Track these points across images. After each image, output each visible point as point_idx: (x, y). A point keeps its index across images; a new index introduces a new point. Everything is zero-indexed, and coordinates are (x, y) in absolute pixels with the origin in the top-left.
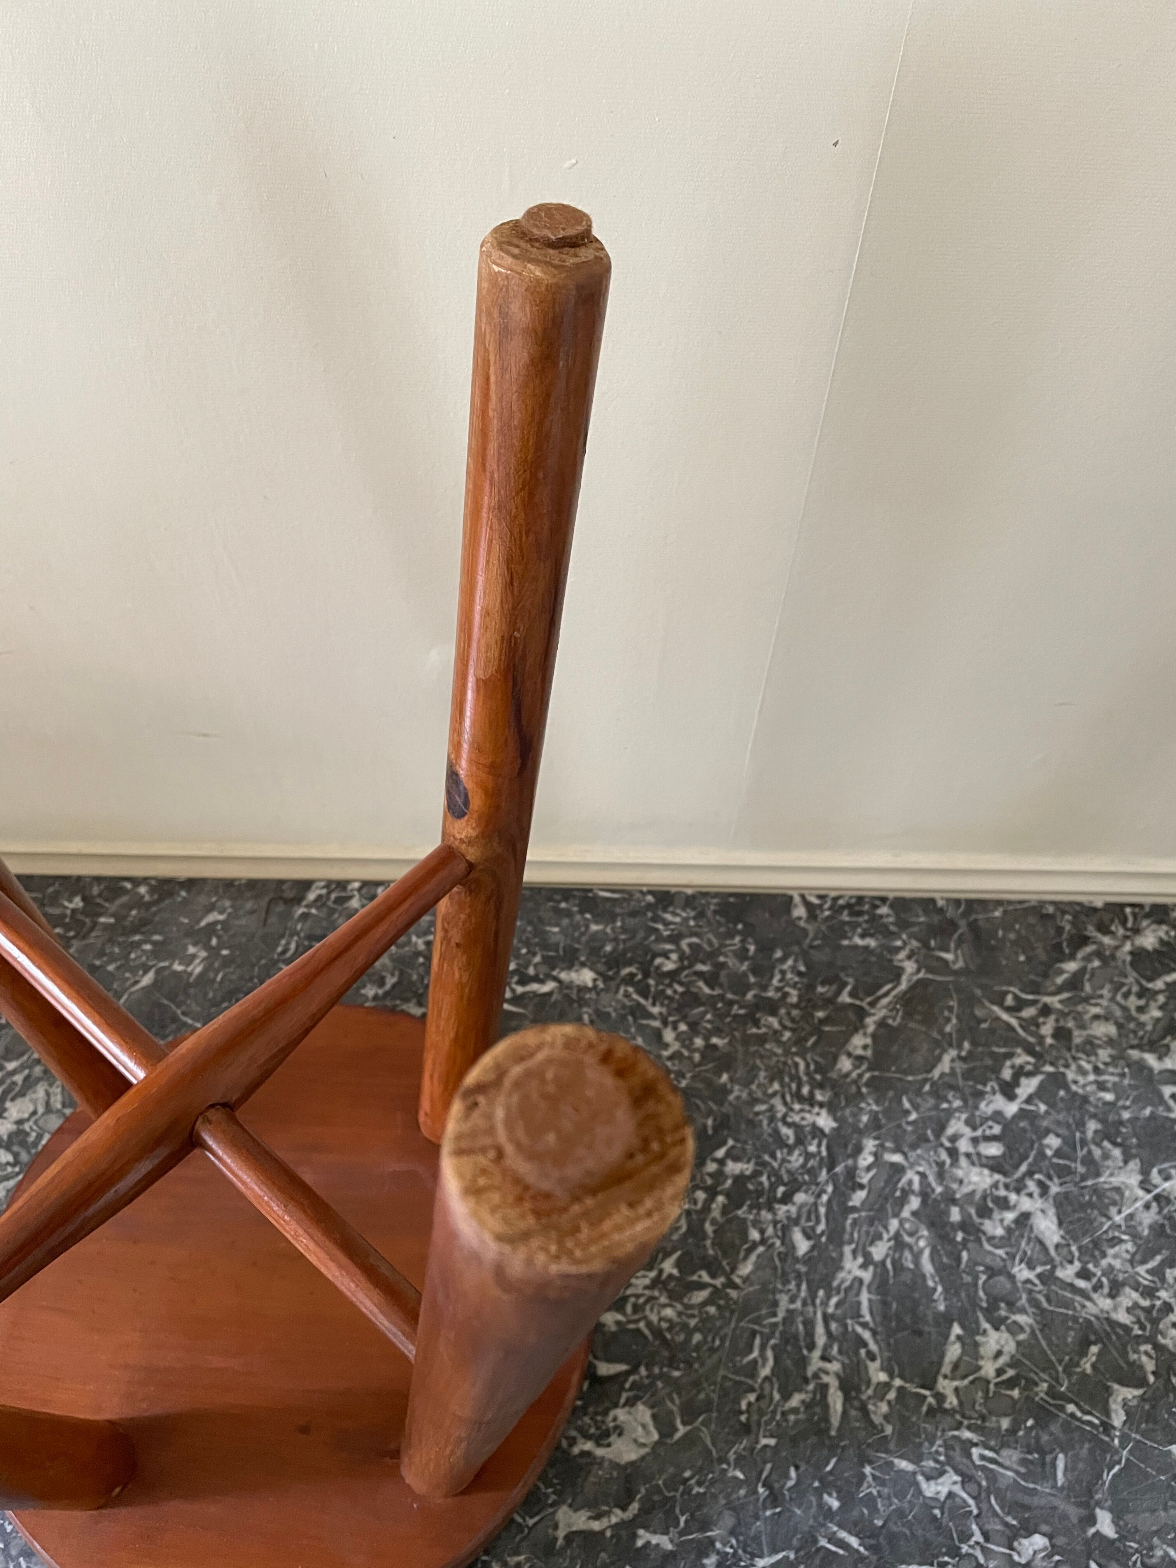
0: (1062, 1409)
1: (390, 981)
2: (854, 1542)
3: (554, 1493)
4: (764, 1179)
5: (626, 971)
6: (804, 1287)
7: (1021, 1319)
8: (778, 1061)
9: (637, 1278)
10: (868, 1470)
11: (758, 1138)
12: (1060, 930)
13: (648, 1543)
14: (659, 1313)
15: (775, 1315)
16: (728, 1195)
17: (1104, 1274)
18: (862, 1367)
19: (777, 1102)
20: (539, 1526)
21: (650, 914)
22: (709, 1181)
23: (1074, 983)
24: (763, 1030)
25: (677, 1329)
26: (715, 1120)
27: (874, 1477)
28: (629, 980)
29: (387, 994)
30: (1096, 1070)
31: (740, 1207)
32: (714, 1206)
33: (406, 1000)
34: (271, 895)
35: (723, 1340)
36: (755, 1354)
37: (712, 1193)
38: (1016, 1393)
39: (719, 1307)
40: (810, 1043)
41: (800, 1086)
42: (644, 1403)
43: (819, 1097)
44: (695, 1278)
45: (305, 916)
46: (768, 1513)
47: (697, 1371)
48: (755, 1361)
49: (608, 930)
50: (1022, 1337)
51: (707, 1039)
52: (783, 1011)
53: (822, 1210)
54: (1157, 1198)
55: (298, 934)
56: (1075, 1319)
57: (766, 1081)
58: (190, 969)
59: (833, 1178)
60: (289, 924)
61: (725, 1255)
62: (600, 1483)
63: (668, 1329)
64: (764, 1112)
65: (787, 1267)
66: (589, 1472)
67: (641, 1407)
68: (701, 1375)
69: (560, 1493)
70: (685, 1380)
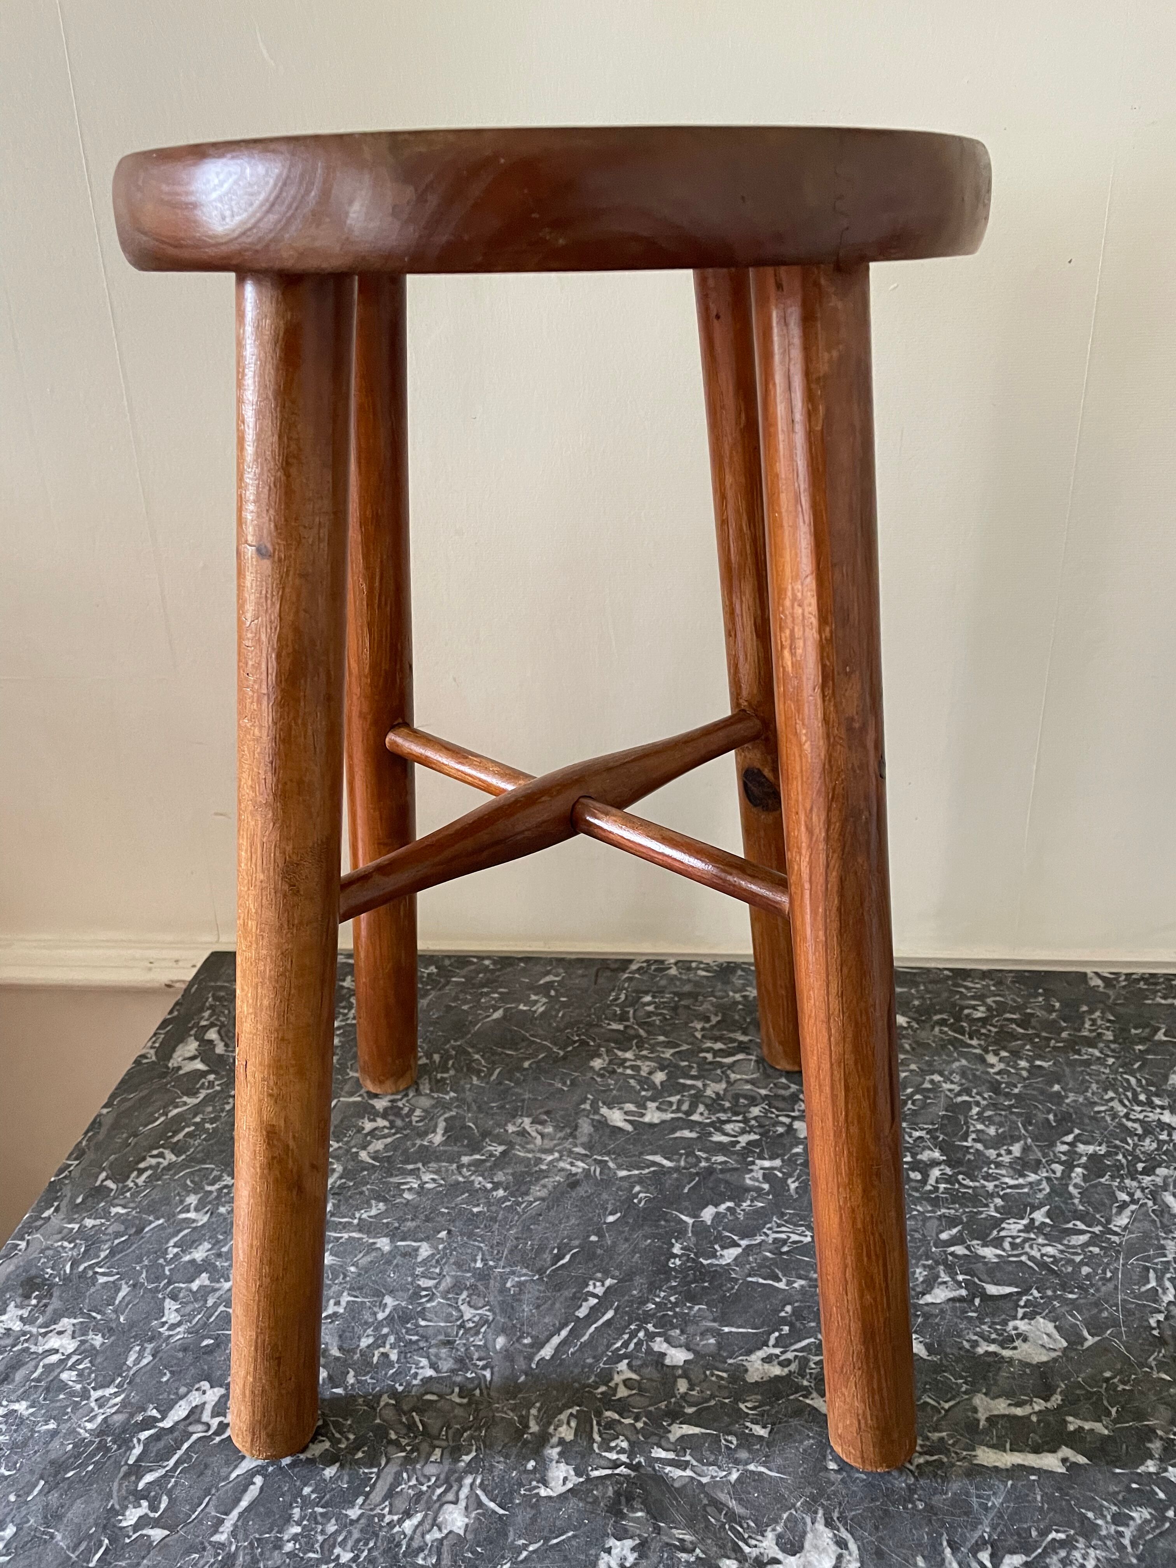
1: (714, 1020)
3: (965, 1383)
4: (1120, 1157)
5: (937, 1017)
8: (1108, 1078)
9: (1009, 1224)
11: (1105, 1129)
13: (1081, 1428)
14: (1039, 1250)
15: (1165, 1256)
16: (1085, 1167)
19: (1115, 1104)
20: (956, 1409)
21: (950, 982)
22: (1064, 1158)
24: (1086, 1057)
25: (1062, 1262)
26: (1055, 1115)
28: (943, 1022)
29: (713, 1027)
31: (1101, 1176)
32: (1073, 1175)
33: (734, 1031)
34: (598, 966)
35: (1115, 1272)
36: (1153, 1284)
37: (1069, 1166)
39: (1102, 1248)
40: (1136, 1066)
41: (1135, 1094)
42: (1044, 1318)
43: (1157, 1101)
44: (1070, 1225)
45: (630, 980)
47: (1093, 1295)
48: (1154, 1289)
49: (913, 991)
51: (1030, 1060)
52: (1101, 1045)
55: (626, 989)
57: (1100, 1091)
58: (534, 1009)
60: (617, 983)
61: (1097, 1210)
62: (1014, 1378)
63: (1052, 1263)
64: (1105, 1111)
65: (1165, 1221)
66: (1000, 1368)
67: (1042, 1320)
68: (1099, 1299)
69: (973, 1384)
70: (1082, 1301)
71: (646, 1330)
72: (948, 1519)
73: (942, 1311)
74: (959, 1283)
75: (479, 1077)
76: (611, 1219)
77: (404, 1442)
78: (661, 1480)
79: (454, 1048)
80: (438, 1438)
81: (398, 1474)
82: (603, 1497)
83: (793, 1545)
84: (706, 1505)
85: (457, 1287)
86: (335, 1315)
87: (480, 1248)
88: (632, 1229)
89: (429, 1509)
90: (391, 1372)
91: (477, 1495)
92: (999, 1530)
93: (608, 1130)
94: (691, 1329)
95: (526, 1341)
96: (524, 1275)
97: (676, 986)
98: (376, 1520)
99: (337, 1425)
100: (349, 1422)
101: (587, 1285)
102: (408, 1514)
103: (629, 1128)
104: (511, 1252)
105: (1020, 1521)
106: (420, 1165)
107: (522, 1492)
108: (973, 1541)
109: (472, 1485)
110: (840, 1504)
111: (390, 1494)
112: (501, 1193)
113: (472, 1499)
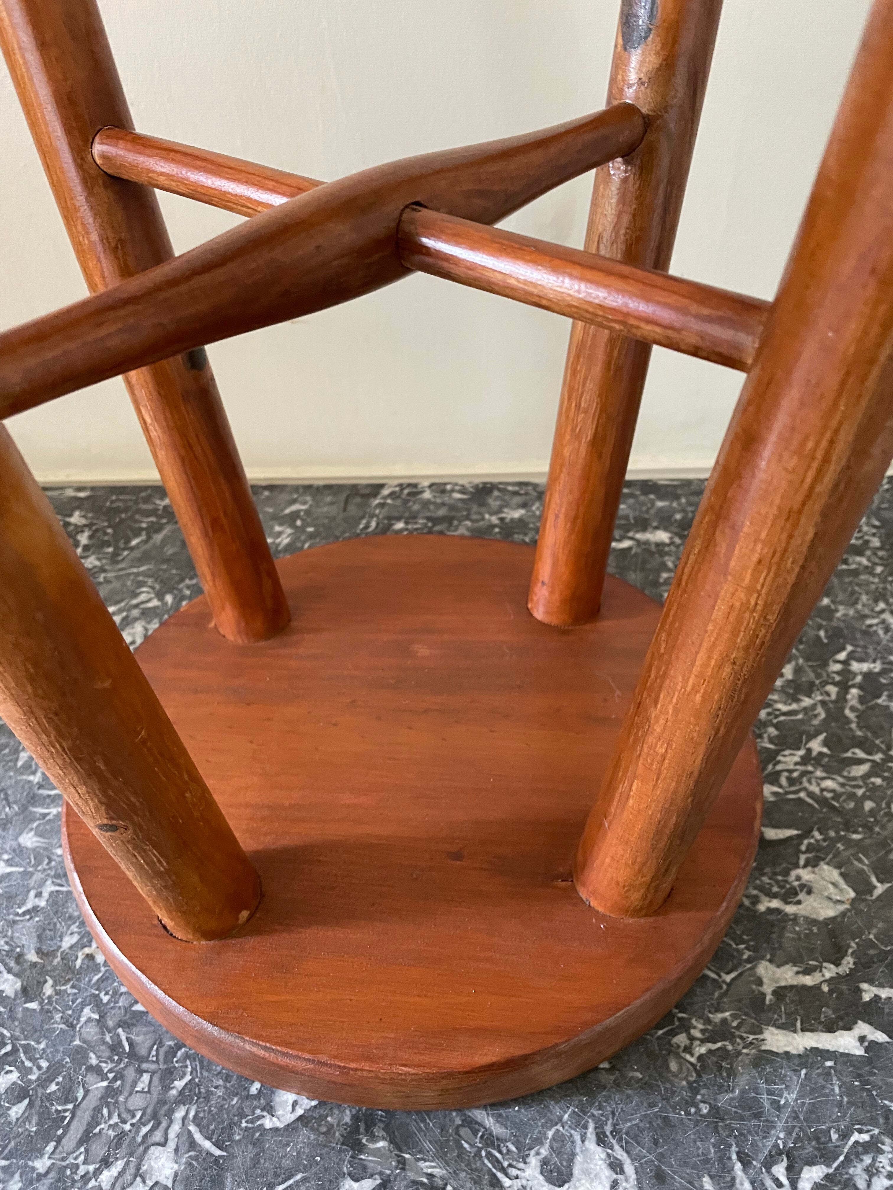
3: (747, 948)
8: (877, 588)
9: (784, 756)
11: (878, 643)
13: (877, 997)
14: (818, 785)
16: (860, 687)
20: (739, 981)
22: (837, 678)
24: (853, 566)
25: (844, 797)
26: (826, 632)
31: (879, 697)
32: (849, 697)
34: (348, 492)
37: (844, 687)
39: (884, 779)
42: (828, 864)
44: (849, 754)
45: (382, 505)
47: (878, 833)
49: (675, 504)
52: (868, 553)
55: (377, 516)
57: (870, 602)
58: (277, 541)
60: (368, 510)
61: (876, 735)
62: (800, 939)
63: (833, 798)
64: (877, 625)
66: (784, 928)
67: (826, 867)
68: (886, 838)
69: (755, 949)
70: (868, 842)
72: (736, 1124)
77: (106, 1067)
79: (188, 587)
80: (146, 1059)
81: (97, 1110)
82: (338, 1125)
83: (560, 1172)
84: (459, 1126)
86: (35, 910)
89: (131, 1154)
90: (96, 978)
91: (189, 1132)
92: (794, 1135)
97: (429, 510)
98: (68, 1172)
99: (27, 1049)
100: (42, 1046)
102: (106, 1163)
105: (818, 1120)
107: (244, 1125)
108: (766, 1152)
109: (184, 1119)
110: (613, 1113)
111: (86, 1138)
113: (185, 1137)
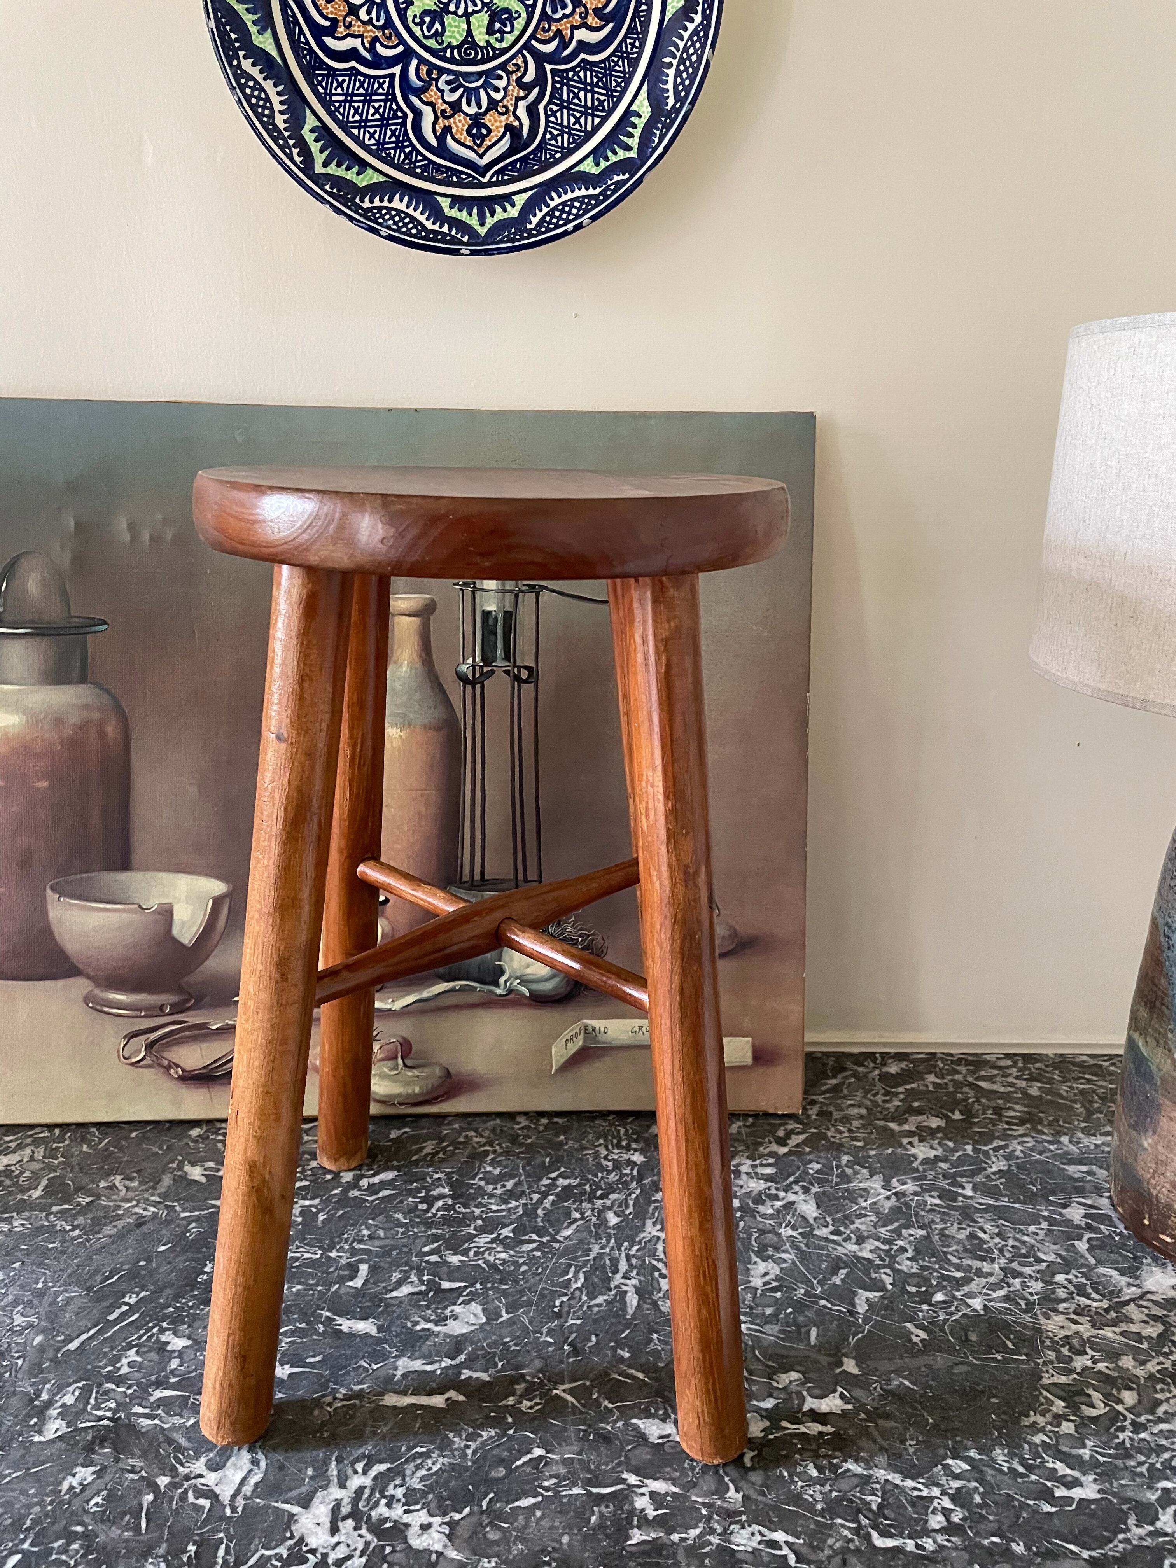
0: (817, 1303)
2: (641, 1375)
3: (397, 1351)
4: (587, 1187)
6: (613, 1241)
7: (784, 1256)
9: (480, 1238)
10: (655, 1336)
11: (585, 1167)
12: (825, 1065)
13: (470, 1377)
14: (495, 1256)
15: (588, 1256)
16: (557, 1195)
17: (852, 1232)
18: (655, 1283)
19: (601, 1149)
20: (382, 1369)
22: (543, 1189)
23: (836, 1089)
25: (509, 1263)
26: (551, 1158)
27: (659, 1340)
30: (850, 1131)
31: (566, 1201)
32: (545, 1201)
36: (570, 1275)
37: (545, 1195)
38: (779, 1295)
39: (543, 1252)
40: (629, 1120)
41: (620, 1140)
42: (477, 1303)
43: (634, 1146)
44: (526, 1237)
46: (571, 1360)
47: (521, 1285)
48: (570, 1279)
50: (784, 1265)
51: (549, 1118)
53: (631, 1203)
54: (896, 1194)
56: (828, 1256)
57: (593, 1139)
59: (642, 1187)
61: (552, 1225)
62: (435, 1345)
63: (501, 1264)
64: (590, 1154)
65: (600, 1232)
66: (427, 1339)
67: (474, 1305)
68: (525, 1288)
69: (402, 1351)
70: (511, 1290)
71: (161, 1326)
72: (343, 1442)
73: (401, 1302)
74: (422, 1282)
75: (89, 1146)
76: (162, 1248)
78: (132, 1428)
82: (82, 1440)
83: (217, 1465)
84: (160, 1442)
85: (16, 1303)
87: (45, 1274)
88: (178, 1256)
92: (378, 1449)
93: (184, 1183)
94: (196, 1325)
95: (59, 1338)
96: (75, 1291)
101: (124, 1297)
103: (203, 1180)
104: (70, 1276)
105: (397, 1441)
106: (15, 1214)
107: (20, 1439)
108: (354, 1457)
110: (265, 1437)
112: (77, 1232)
